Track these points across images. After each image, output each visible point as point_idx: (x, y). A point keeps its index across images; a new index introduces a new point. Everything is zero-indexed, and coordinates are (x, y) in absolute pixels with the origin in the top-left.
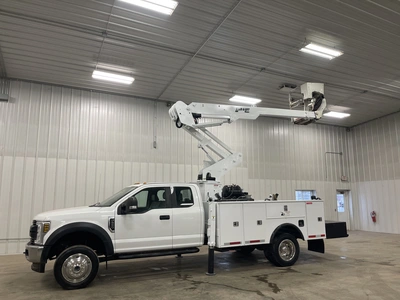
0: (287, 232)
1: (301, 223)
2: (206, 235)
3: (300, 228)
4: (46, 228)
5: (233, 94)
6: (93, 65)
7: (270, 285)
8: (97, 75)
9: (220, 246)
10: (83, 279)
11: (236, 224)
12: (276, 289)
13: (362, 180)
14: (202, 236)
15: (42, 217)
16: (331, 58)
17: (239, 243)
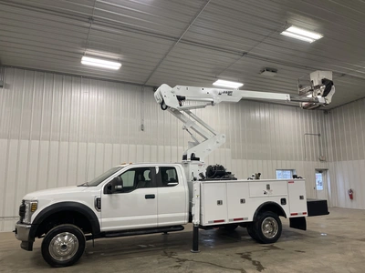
0: (270, 210)
1: (284, 201)
2: (190, 213)
3: (282, 206)
4: (34, 207)
5: (217, 78)
6: (82, 51)
7: (254, 263)
8: (86, 61)
9: (205, 223)
10: (69, 257)
11: (220, 203)
12: (260, 268)
13: (339, 160)
14: (187, 214)
15: (31, 196)
16: (311, 41)
17: (223, 221)
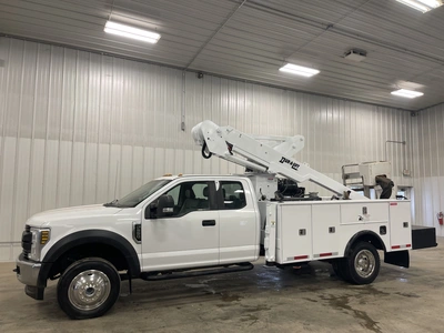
0: (366, 241)
1: (383, 230)
2: (262, 246)
3: (381, 237)
4: (44, 237)
5: (285, 62)
6: (106, 14)
8: (112, 28)
9: (281, 263)
10: (98, 305)
11: (302, 232)
14: (258, 247)
15: (40, 220)
17: (306, 257)
